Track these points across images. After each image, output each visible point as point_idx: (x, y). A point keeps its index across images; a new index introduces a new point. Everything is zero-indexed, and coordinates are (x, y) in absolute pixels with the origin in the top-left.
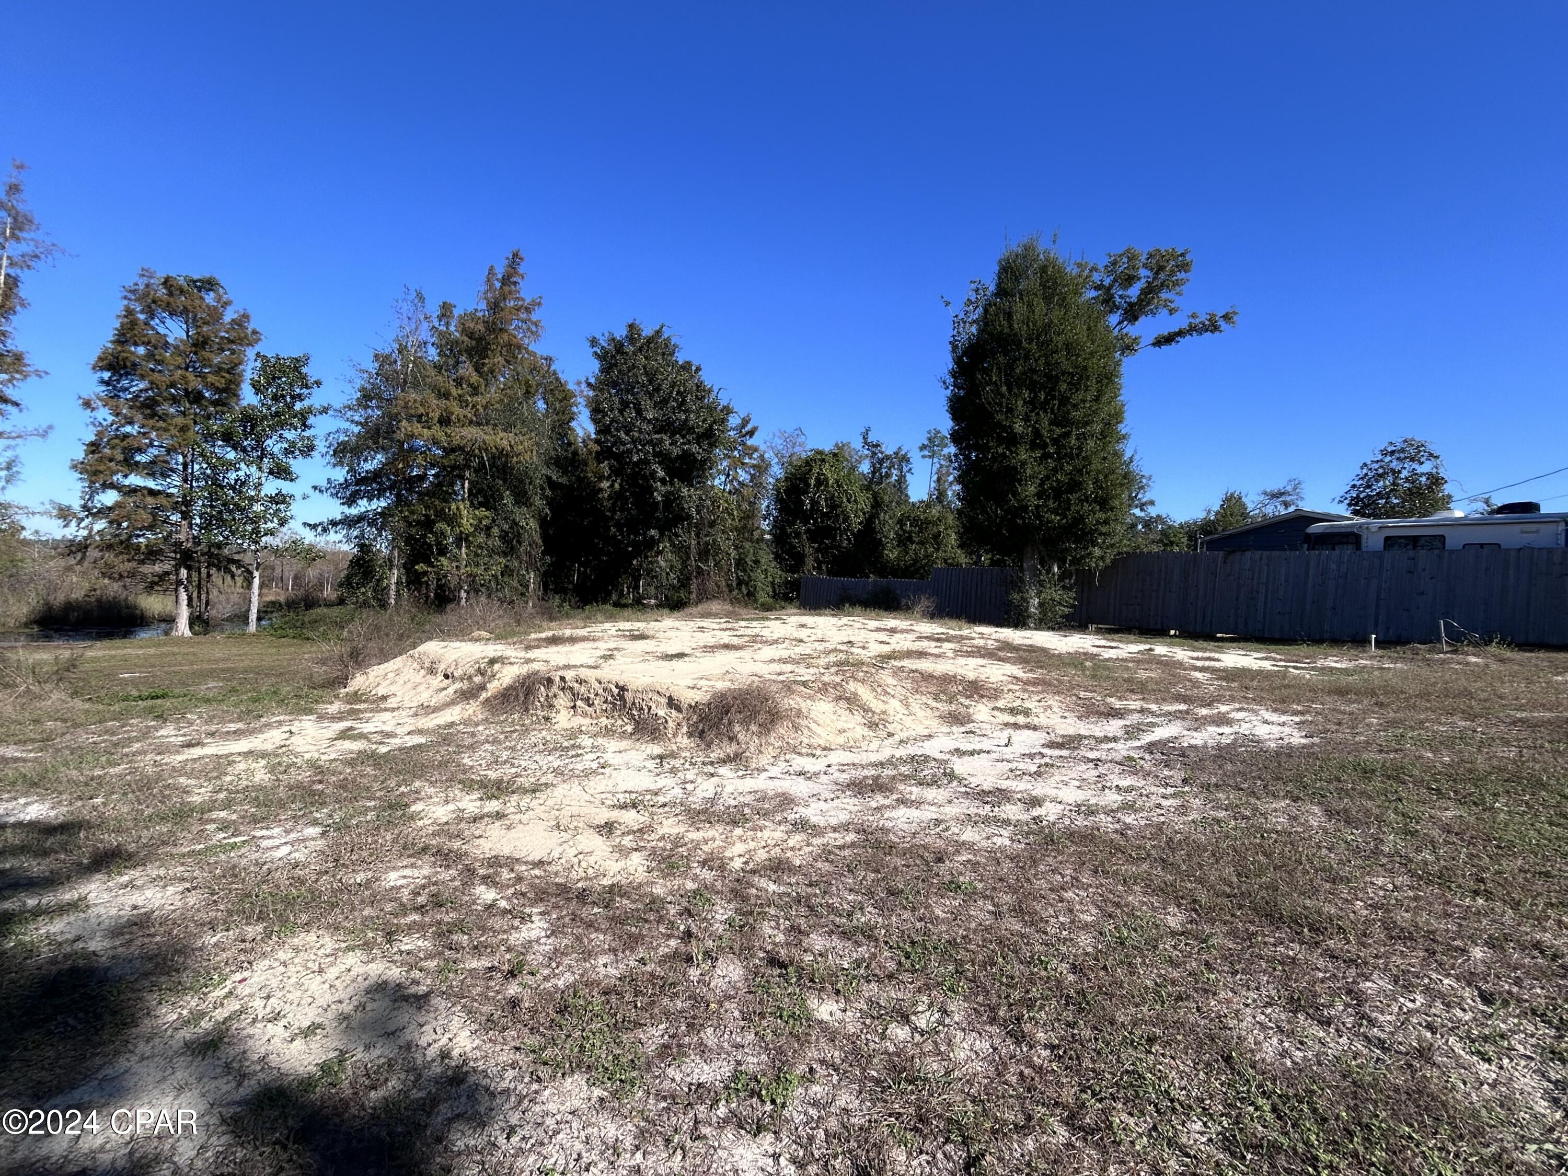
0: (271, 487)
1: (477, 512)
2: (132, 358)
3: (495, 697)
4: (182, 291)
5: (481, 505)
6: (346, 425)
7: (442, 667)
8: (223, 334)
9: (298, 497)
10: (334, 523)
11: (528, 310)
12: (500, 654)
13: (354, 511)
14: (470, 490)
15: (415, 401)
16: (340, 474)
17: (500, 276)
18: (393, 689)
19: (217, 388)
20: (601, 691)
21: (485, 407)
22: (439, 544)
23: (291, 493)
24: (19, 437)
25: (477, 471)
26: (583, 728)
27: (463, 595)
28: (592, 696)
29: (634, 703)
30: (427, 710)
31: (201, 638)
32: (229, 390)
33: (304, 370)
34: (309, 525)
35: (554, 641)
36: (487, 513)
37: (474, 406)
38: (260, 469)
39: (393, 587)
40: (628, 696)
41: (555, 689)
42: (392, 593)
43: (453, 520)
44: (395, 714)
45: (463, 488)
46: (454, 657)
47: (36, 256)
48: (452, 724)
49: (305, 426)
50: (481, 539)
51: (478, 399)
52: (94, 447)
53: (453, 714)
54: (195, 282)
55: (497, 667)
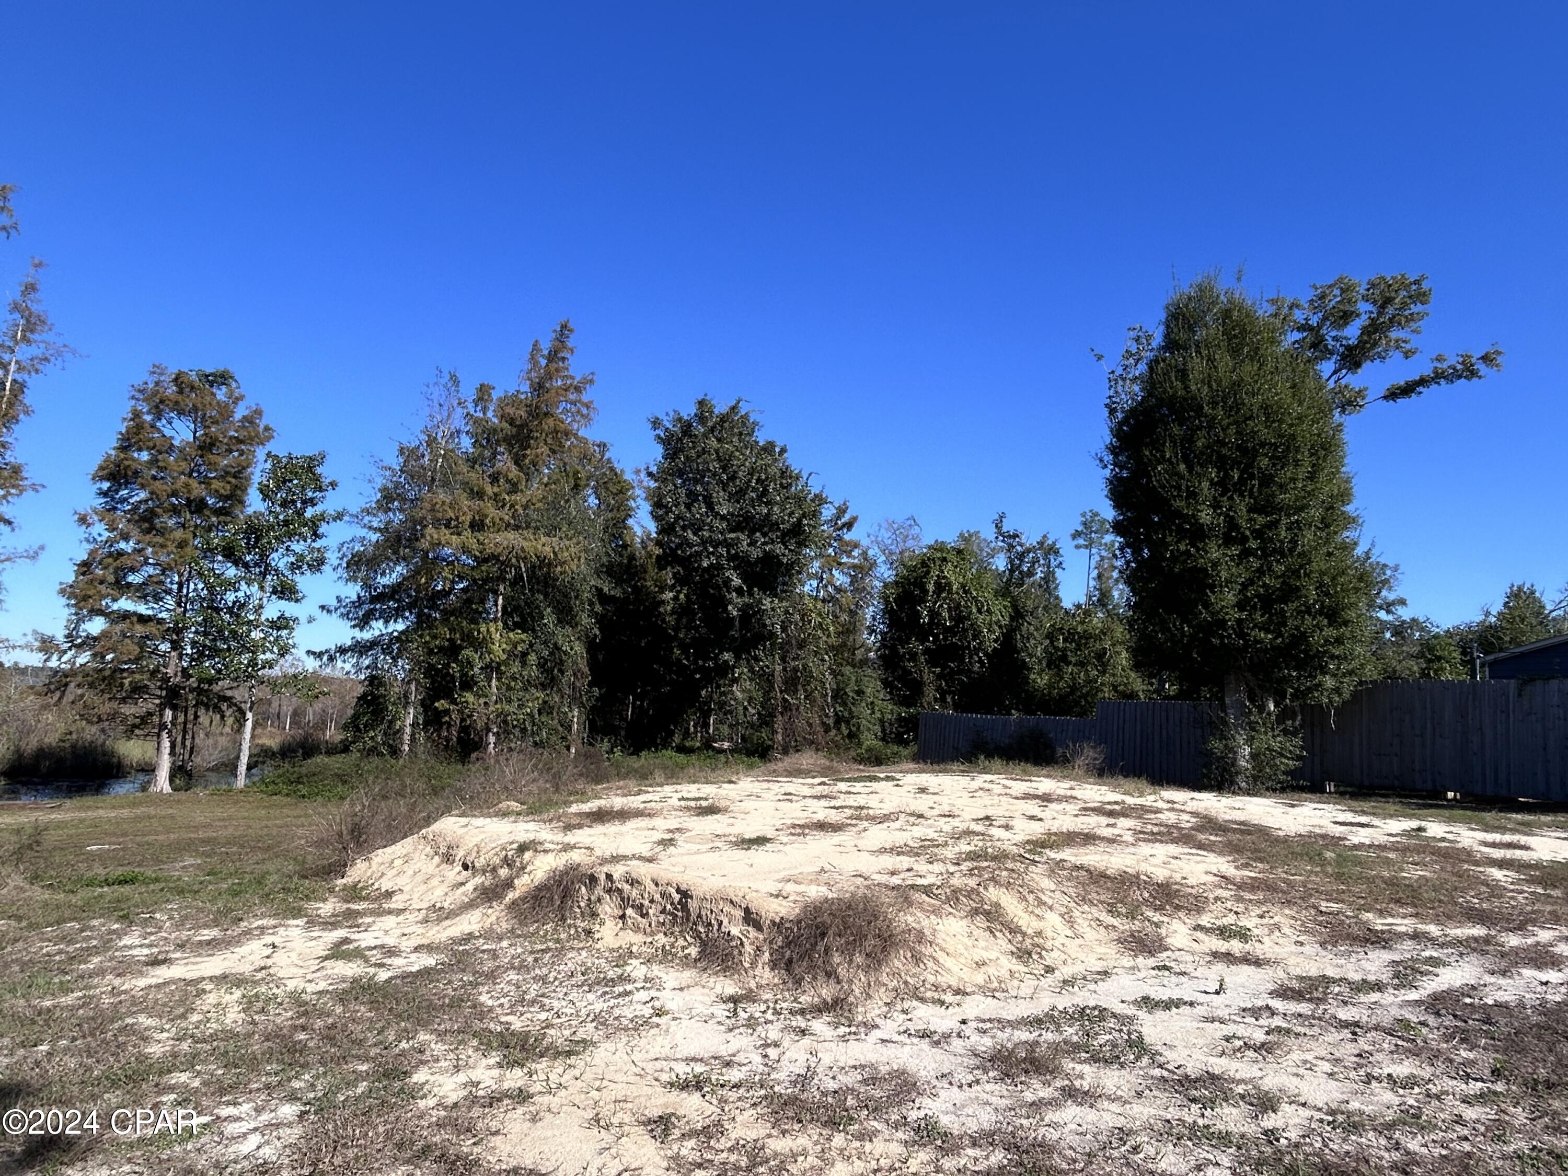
0: (273, 609)
1: (511, 635)
2: (134, 466)
3: (523, 899)
4: (192, 388)
5: (517, 625)
6: (363, 532)
7: (460, 853)
8: (232, 433)
9: (303, 619)
10: (342, 650)
11: (578, 389)
12: (531, 836)
13: (366, 635)
14: (504, 608)
15: (444, 503)
16: (352, 591)
17: (546, 352)
18: (401, 882)
19: (221, 495)
20: (657, 897)
21: (525, 507)
22: (464, 675)
23: (295, 615)
24: (8, 559)
25: (513, 584)
26: (634, 949)
27: (492, 739)
28: (646, 903)
29: (700, 916)
30: (439, 914)
31: (182, 795)
32: (235, 497)
33: (318, 470)
34: (314, 653)
35: (600, 816)
36: (523, 636)
37: (512, 506)
38: (262, 588)
39: (408, 730)
40: (693, 905)
41: (599, 891)
42: (407, 737)
43: (480, 644)
44: (401, 918)
45: (496, 605)
46: (476, 840)
47: (47, 359)
48: (469, 938)
49: (316, 536)
50: (515, 668)
51: (518, 497)
52: (85, 567)
53: (471, 922)
54: (207, 376)
55: (527, 855)
